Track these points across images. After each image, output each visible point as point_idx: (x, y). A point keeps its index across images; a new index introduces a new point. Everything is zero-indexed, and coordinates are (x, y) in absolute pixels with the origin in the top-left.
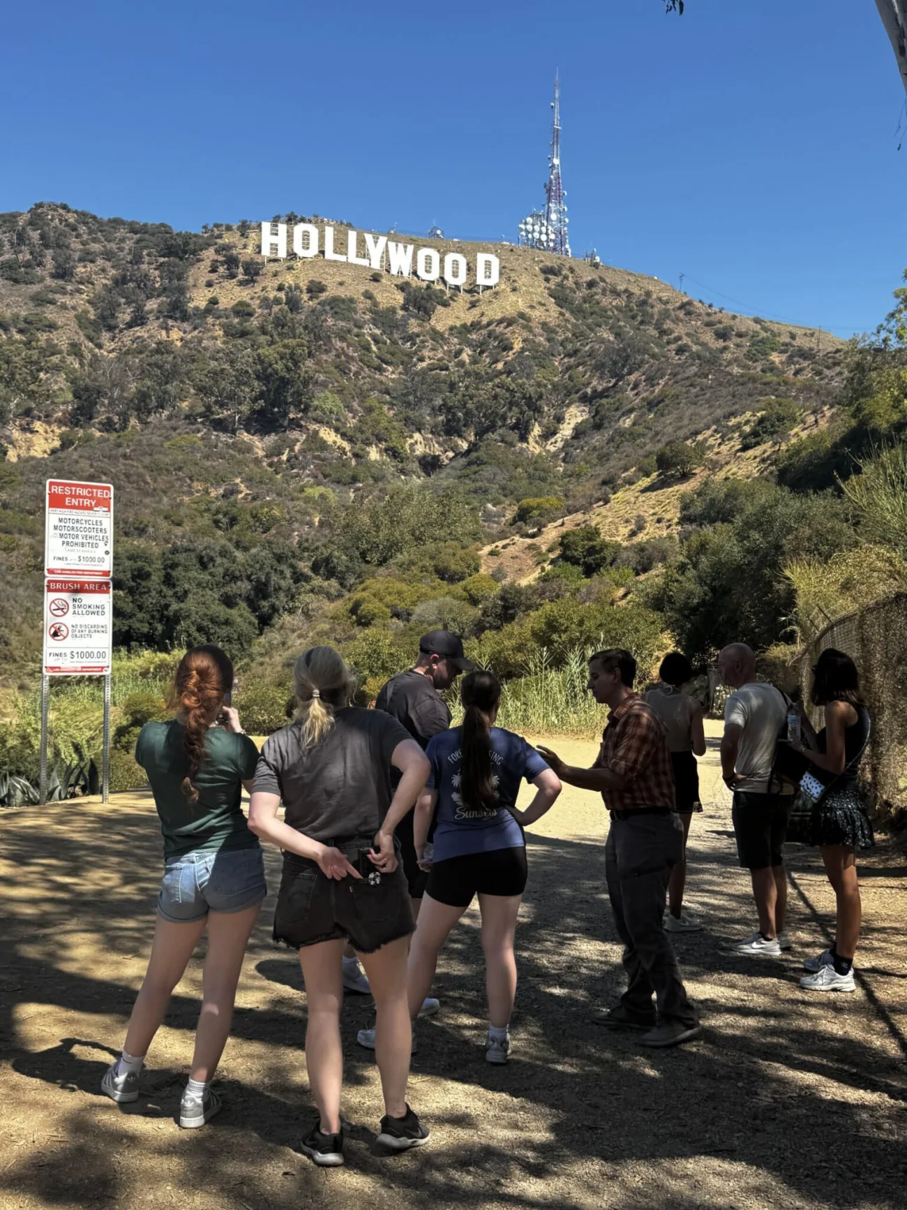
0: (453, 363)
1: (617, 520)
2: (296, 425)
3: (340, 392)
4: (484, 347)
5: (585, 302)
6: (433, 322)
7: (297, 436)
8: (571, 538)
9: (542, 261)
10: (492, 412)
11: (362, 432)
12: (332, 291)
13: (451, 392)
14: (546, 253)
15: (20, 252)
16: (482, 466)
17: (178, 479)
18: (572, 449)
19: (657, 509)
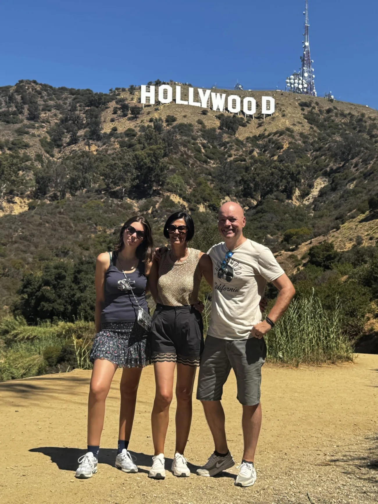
0: (248, 157)
1: (344, 239)
2: (157, 193)
3: (183, 174)
4: (266, 148)
5: (325, 121)
6: (237, 135)
7: (157, 200)
8: (316, 250)
9: (300, 100)
10: (271, 183)
11: (195, 196)
12: (180, 120)
13: (246, 172)
14: (302, 95)
15: (11, 106)
16: (264, 214)
17: (89, 225)
18: (318, 203)
19: (369, 232)
